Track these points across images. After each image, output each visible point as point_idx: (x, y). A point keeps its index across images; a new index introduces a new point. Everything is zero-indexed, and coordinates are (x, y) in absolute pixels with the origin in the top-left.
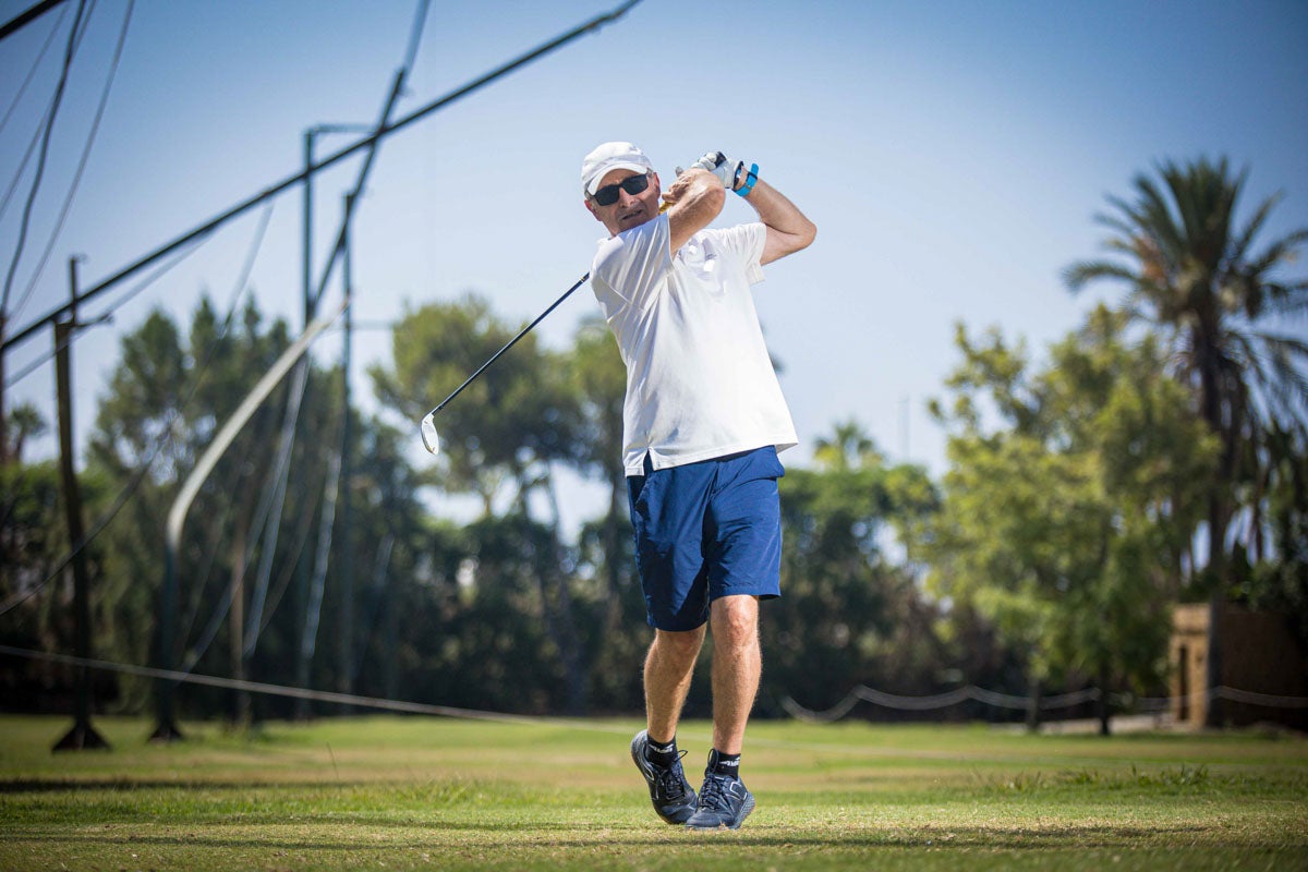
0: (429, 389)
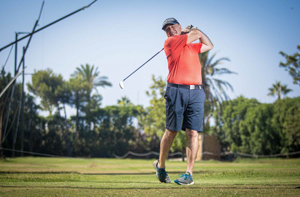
0: (39, 88)
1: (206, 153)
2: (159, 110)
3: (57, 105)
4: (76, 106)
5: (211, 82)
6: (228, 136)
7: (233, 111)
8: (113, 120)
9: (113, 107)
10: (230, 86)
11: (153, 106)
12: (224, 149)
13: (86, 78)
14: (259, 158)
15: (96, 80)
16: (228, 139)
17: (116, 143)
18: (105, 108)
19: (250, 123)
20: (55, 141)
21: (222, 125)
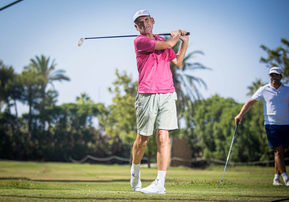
1: (175, 158)
2: (123, 109)
3: (7, 101)
4: (29, 103)
5: (182, 78)
6: (200, 140)
7: (206, 111)
8: (71, 119)
9: (71, 104)
10: (204, 83)
11: (116, 104)
12: (196, 154)
13: (40, 71)
14: (235, 165)
15: (52, 73)
16: (201, 143)
17: (73, 145)
18: (61, 106)
19: (226, 126)
20: (4, 142)
21: (194, 127)
